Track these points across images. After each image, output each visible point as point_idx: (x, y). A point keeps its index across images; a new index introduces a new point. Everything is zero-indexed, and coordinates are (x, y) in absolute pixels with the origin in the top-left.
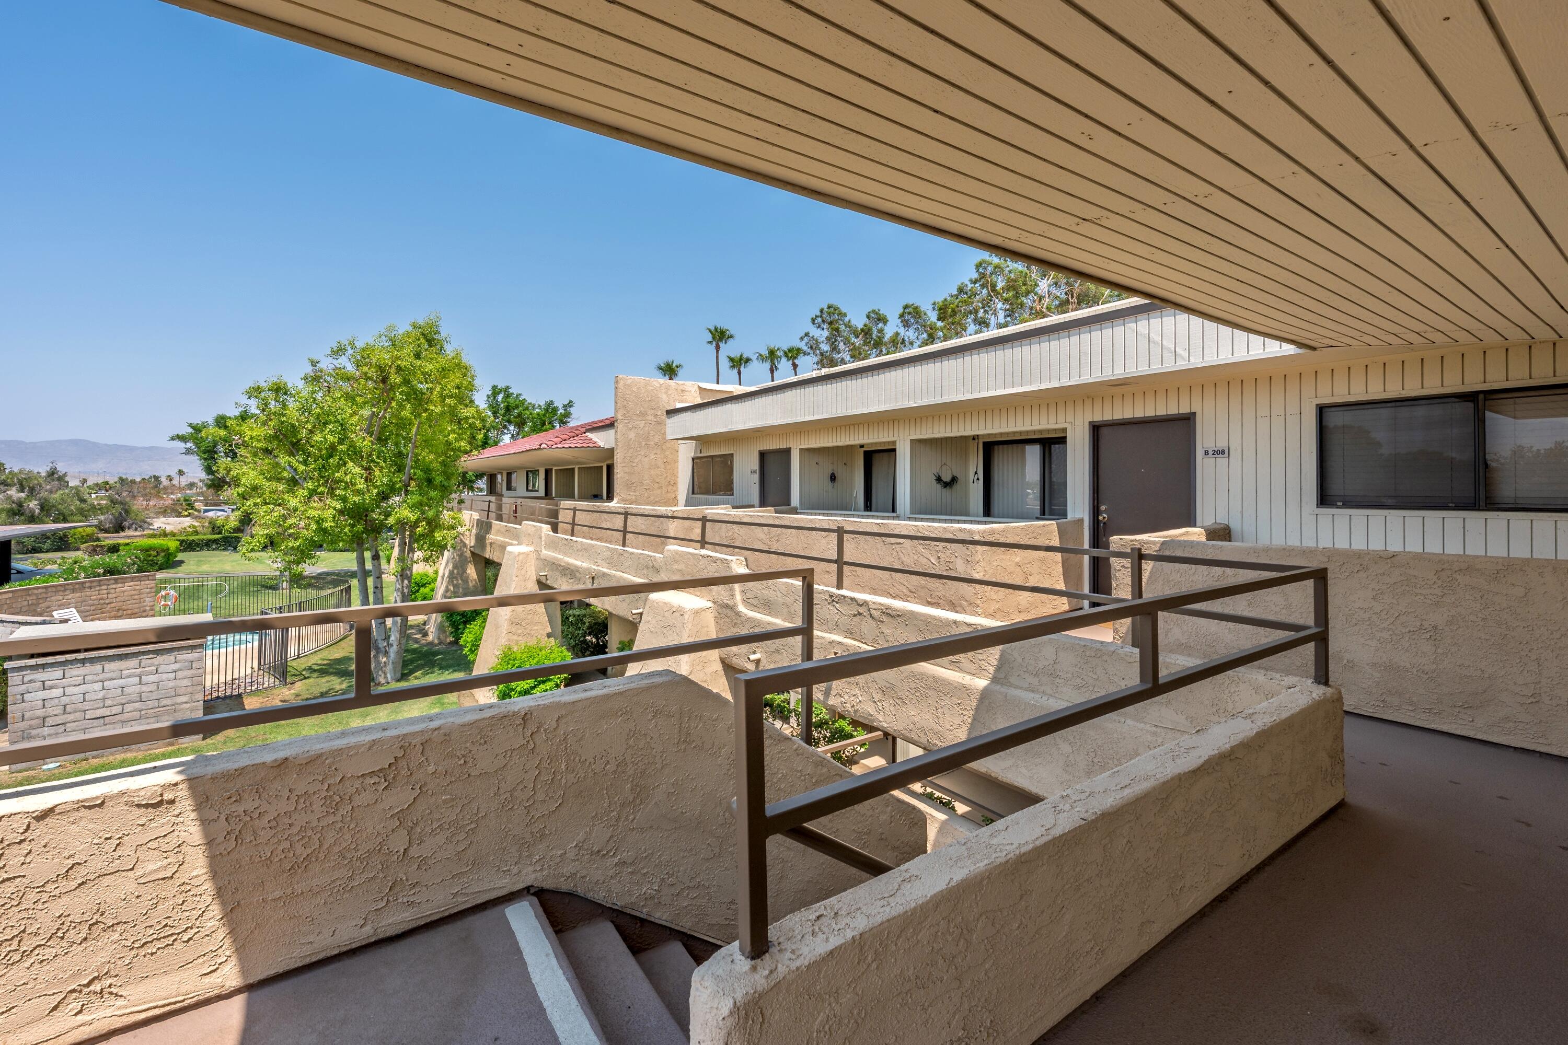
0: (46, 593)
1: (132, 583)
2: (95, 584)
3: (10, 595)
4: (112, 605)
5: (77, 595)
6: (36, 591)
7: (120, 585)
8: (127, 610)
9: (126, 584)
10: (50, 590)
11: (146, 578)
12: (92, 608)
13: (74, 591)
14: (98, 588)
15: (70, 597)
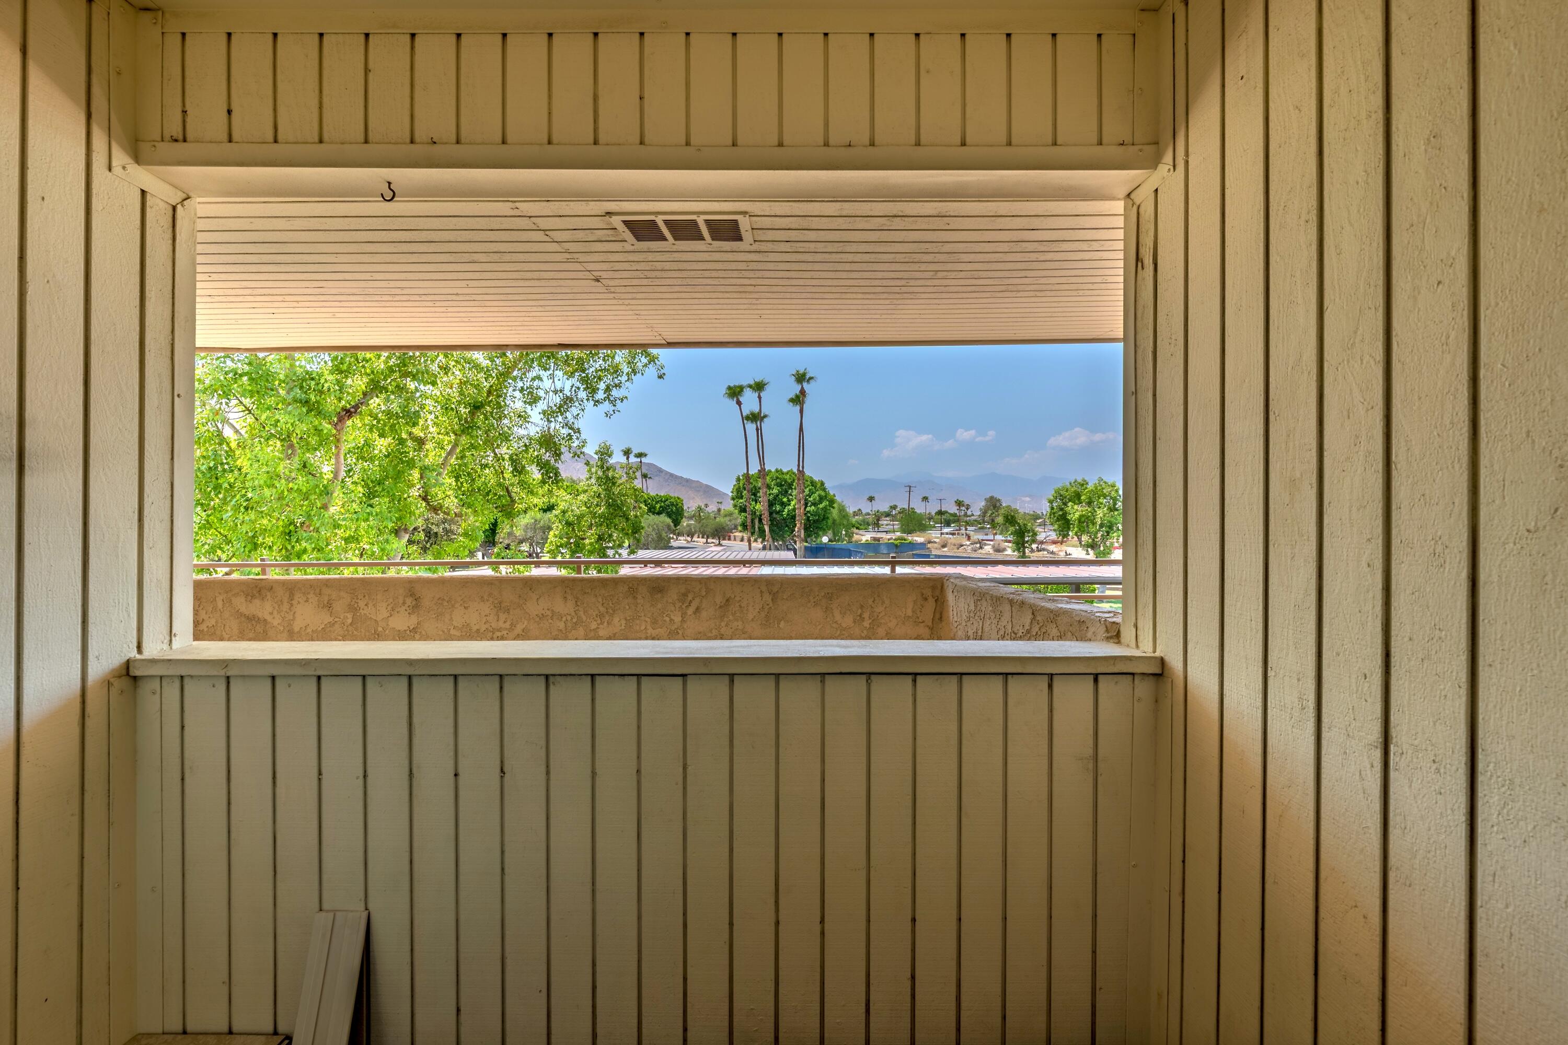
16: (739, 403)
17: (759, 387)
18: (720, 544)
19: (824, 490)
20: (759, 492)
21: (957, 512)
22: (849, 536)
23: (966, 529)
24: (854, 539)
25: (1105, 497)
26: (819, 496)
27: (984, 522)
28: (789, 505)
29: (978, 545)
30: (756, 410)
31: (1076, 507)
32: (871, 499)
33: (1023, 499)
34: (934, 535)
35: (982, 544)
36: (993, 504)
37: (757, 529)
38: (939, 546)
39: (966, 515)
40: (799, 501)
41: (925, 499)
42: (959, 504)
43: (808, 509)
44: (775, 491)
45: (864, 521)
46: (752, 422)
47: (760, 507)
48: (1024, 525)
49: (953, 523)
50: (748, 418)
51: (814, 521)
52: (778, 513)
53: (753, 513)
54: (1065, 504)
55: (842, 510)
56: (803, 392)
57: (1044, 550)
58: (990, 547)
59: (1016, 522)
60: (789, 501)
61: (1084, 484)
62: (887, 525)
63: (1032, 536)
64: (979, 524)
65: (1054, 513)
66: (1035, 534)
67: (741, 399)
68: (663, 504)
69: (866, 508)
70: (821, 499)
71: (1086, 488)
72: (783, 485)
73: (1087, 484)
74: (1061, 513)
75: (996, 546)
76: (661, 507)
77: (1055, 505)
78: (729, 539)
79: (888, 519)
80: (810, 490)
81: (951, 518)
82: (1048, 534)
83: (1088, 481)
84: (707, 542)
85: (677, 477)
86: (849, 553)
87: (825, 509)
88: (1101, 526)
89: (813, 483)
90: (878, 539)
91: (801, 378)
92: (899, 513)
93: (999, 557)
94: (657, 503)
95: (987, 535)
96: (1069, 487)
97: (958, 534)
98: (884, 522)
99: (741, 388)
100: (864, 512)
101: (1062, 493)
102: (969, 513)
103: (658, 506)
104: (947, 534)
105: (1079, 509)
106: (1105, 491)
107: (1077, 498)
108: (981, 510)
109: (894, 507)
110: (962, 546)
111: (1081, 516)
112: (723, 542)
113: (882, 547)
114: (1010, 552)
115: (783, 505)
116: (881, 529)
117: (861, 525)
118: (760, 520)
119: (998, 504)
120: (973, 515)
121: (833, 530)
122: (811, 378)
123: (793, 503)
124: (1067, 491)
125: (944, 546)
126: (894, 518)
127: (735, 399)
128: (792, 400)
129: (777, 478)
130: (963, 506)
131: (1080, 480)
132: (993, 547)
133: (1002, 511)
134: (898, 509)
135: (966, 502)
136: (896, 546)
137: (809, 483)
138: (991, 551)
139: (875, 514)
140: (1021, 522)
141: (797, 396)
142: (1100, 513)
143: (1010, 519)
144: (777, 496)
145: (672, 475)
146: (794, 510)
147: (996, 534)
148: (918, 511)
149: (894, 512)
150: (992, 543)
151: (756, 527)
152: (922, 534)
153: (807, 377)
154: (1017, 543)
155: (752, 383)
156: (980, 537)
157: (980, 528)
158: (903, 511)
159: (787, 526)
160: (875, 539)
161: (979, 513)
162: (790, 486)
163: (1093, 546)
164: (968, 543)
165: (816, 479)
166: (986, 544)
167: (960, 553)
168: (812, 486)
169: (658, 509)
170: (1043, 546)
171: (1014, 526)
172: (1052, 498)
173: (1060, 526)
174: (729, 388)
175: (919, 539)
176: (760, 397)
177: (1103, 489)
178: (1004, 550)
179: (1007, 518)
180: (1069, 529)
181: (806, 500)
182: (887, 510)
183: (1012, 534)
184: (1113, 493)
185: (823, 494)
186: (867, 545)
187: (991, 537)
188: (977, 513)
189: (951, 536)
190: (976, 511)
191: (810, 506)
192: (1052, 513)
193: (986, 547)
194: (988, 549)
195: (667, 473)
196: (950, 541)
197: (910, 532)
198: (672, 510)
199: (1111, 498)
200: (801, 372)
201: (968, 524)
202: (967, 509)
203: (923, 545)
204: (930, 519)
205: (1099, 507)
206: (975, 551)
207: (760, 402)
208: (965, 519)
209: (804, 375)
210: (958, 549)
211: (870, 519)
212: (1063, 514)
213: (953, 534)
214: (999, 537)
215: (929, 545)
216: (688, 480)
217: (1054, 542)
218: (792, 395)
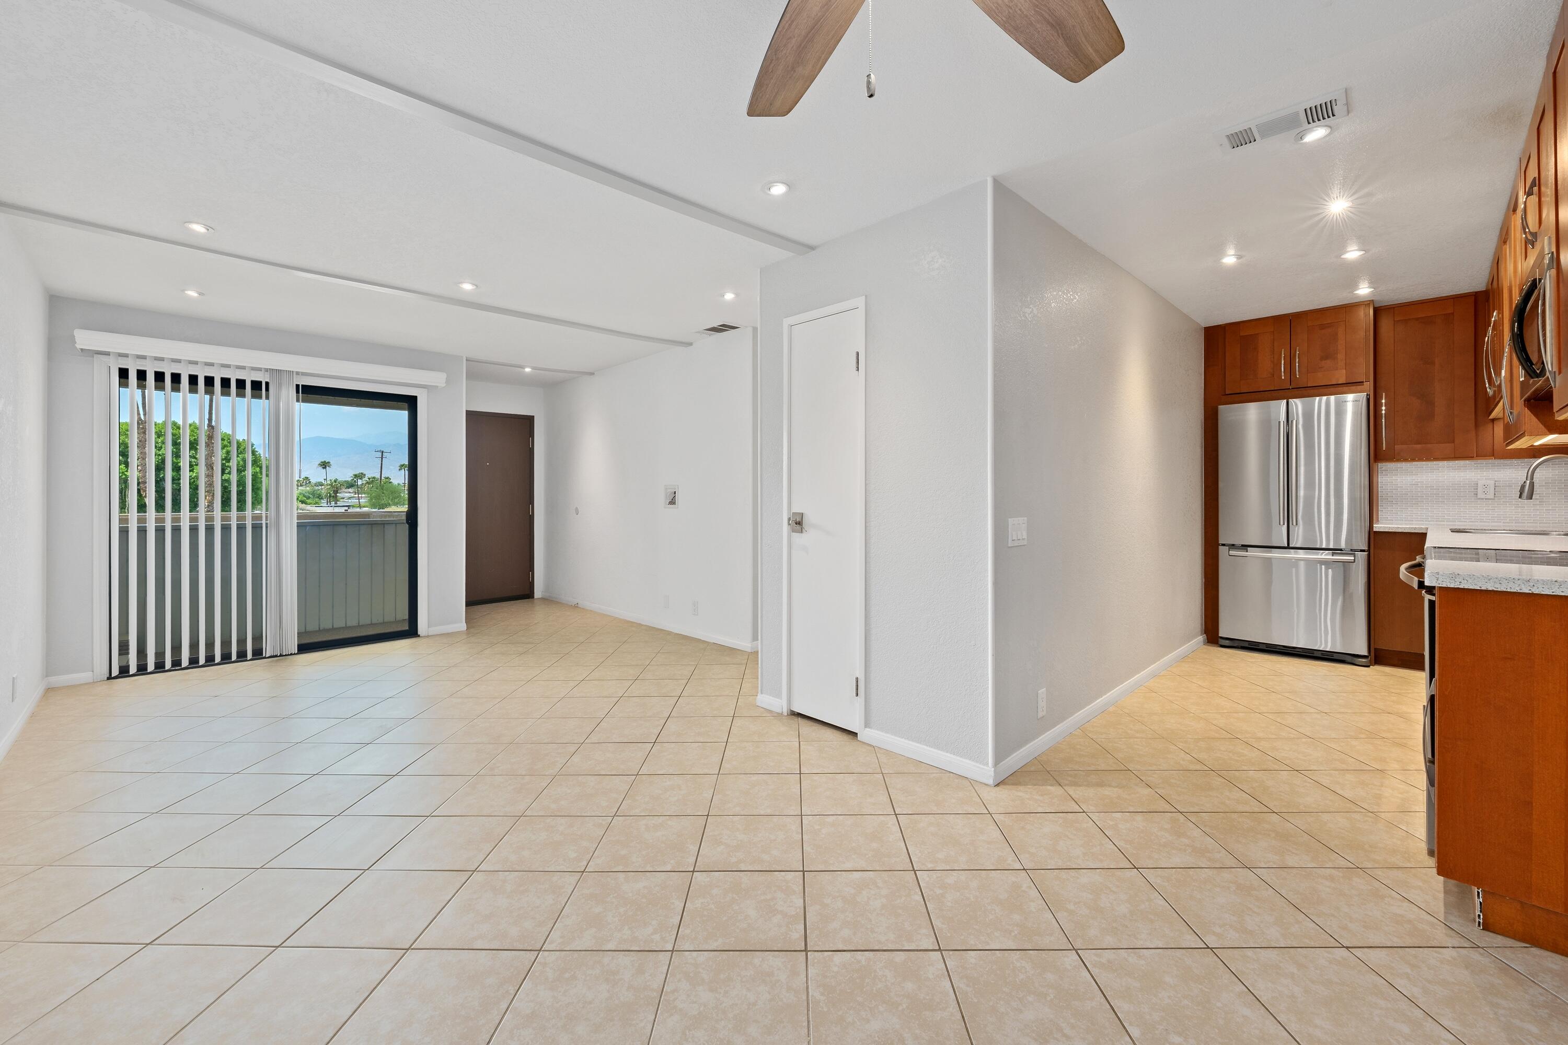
32: (324, 465)
45: (313, 493)
62: (350, 498)
69: (317, 477)
79: (350, 490)
92: (367, 483)
98: (347, 494)
100: (313, 481)
109: (361, 476)
116: (339, 503)
117: (308, 498)
126: (359, 490)
134: (366, 479)
139: (331, 485)
149: (360, 482)
158: (372, 481)
182: (350, 479)
197: (382, 506)
211: (324, 491)
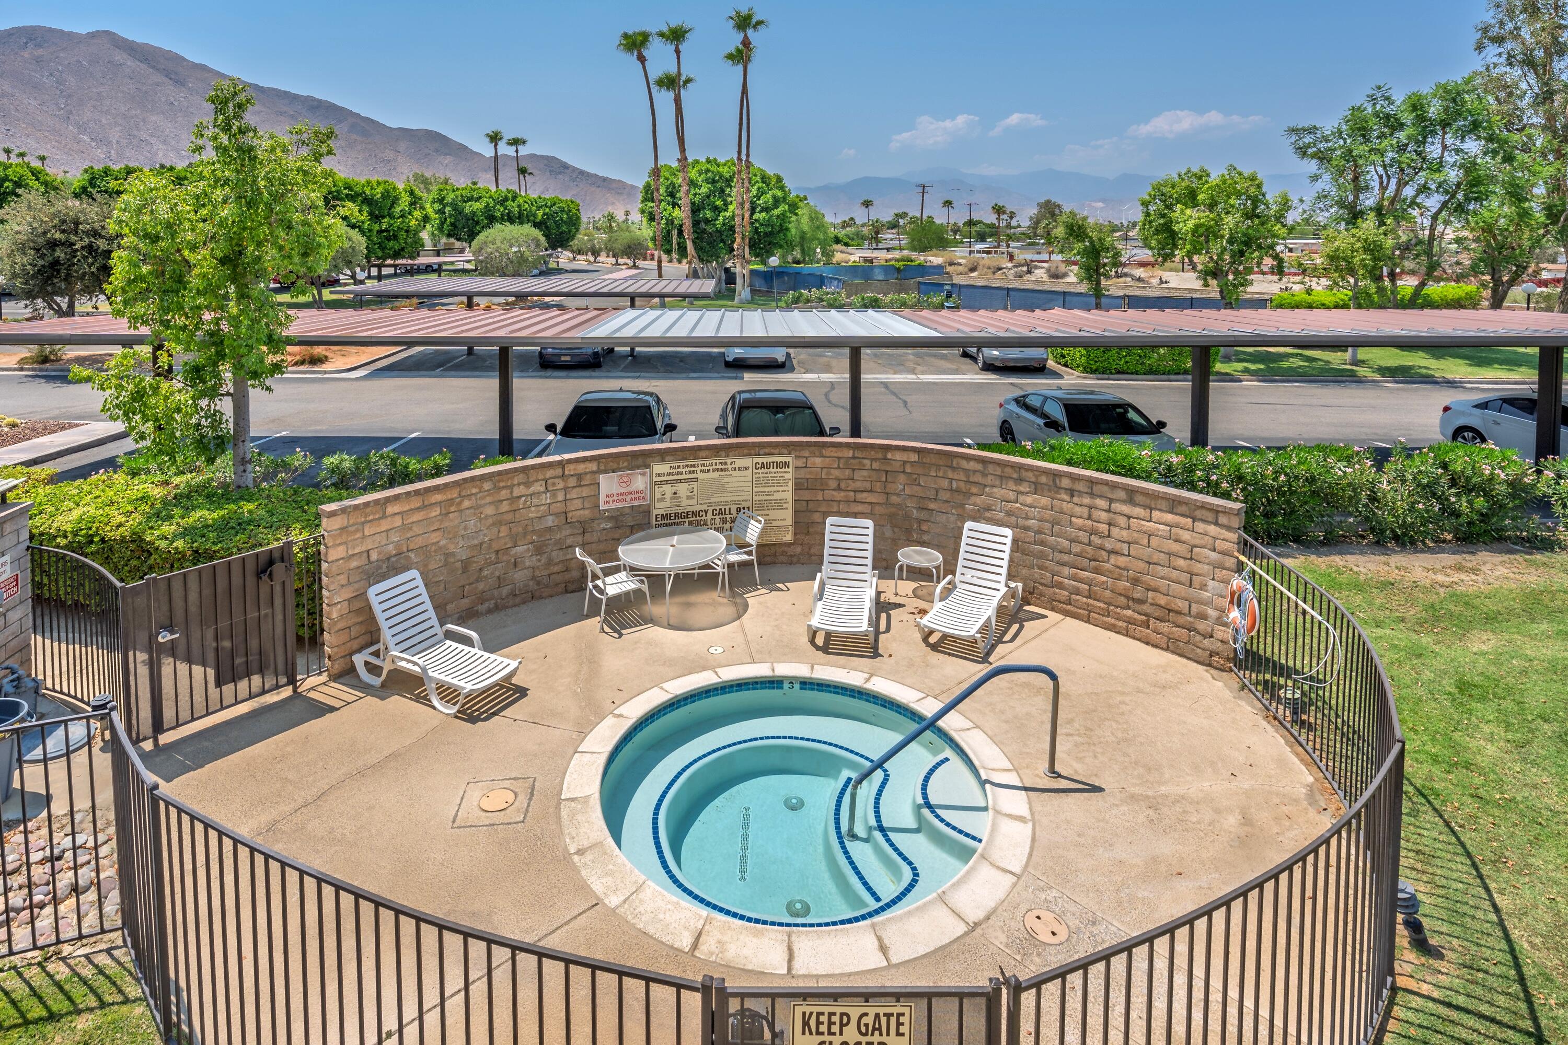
0: (985, 475)
1: (1169, 517)
2: (1081, 486)
3: (914, 457)
4: (1122, 561)
5: (1045, 501)
6: (964, 464)
7: (1138, 511)
8: (1155, 590)
9: (1156, 514)
10: (991, 468)
11: (1210, 516)
12: (1076, 548)
13: (1037, 488)
14: (1087, 500)
15: (1029, 499)
16: (642, 59)
17: (677, 36)
18: (635, 266)
19: (782, 188)
20: (679, 191)
21: (996, 222)
22: (828, 254)
23: (1008, 246)
24: (835, 260)
25: (1239, 195)
26: (774, 197)
27: (1035, 235)
28: (726, 210)
29: (1025, 269)
30: (673, 71)
31: (1188, 212)
32: (867, 204)
33: (1094, 204)
34: (960, 254)
35: (1030, 267)
36: (1050, 210)
37: (675, 246)
38: (966, 269)
39: (1009, 226)
40: (742, 205)
41: (948, 203)
42: (999, 210)
43: (756, 216)
44: (704, 190)
45: (857, 234)
46: (668, 89)
47: (681, 214)
48: (1100, 239)
49: (991, 236)
50: (660, 83)
51: (766, 234)
52: (707, 221)
53: (670, 222)
54: (1170, 207)
55: (816, 218)
56: (746, 43)
57: (1126, 275)
58: (1043, 271)
59: (1087, 236)
60: (726, 204)
61: (1202, 176)
62: (889, 240)
63: (1113, 257)
64: (1030, 238)
65: (1150, 222)
66: (1117, 254)
67: (645, 53)
68: (547, 210)
69: (861, 217)
70: (777, 202)
71: (1207, 182)
72: (717, 182)
73: (1208, 175)
74: (1162, 221)
75: (1053, 270)
76: (544, 214)
77: (1152, 208)
78: (645, 259)
79: (892, 231)
80: (759, 189)
81: (987, 230)
82: (1134, 252)
83: (1209, 170)
84: (617, 264)
85: (589, 175)
86: (820, 281)
87: (783, 215)
88: (1231, 241)
89: (764, 179)
90: (871, 261)
91: (744, 22)
92: (909, 223)
93: (1057, 286)
94: (539, 208)
95: (1039, 253)
96: (1176, 179)
97: (996, 252)
98: (888, 236)
99: (645, 37)
100: (855, 222)
101: (1164, 190)
102: (1014, 223)
103: (540, 213)
104: (979, 252)
105: (1195, 215)
106: (1238, 187)
107: (1191, 198)
108: (1031, 219)
109: (902, 215)
110: (1000, 269)
111: (1198, 226)
112: (640, 263)
113: (877, 271)
114: (1073, 279)
115: (716, 209)
116: (879, 246)
117: (852, 239)
118: (680, 233)
119: (1057, 211)
120: (1019, 226)
121: (802, 246)
122: (760, 23)
123: (731, 208)
124: (1173, 187)
125: (973, 270)
126: (901, 230)
127: (636, 53)
128: (730, 57)
129: (707, 171)
130: (1004, 213)
131: (1195, 169)
132: (1048, 270)
133: (1063, 218)
134: (908, 218)
135: (1009, 208)
136: (898, 270)
137: (758, 178)
138: (1045, 277)
139: (873, 225)
140: (1094, 235)
141: (739, 51)
142: (1229, 221)
143: (1076, 231)
144: (708, 197)
145: (582, 172)
146: (733, 217)
147: (1052, 252)
148: (938, 221)
149: (901, 222)
150: (1045, 265)
151: (675, 242)
152: (941, 253)
153: (754, 21)
154: (1088, 269)
155: (665, 29)
156: (1029, 256)
157: (1029, 244)
158: (914, 221)
159: (722, 241)
160: (866, 260)
161: (1028, 223)
162: (728, 182)
163: (1214, 273)
164: (1010, 265)
165: (770, 172)
166: (1036, 267)
167: (997, 281)
168: (764, 182)
169: (540, 217)
170: (1125, 270)
171: (1083, 241)
172: (1148, 198)
173: (1159, 242)
174: (626, 36)
175: (935, 259)
176: (678, 52)
177: (1236, 183)
178: (1065, 275)
179: (1072, 229)
180: (1175, 246)
181: (752, 203)
182: (891, 219)
183: (1078, 253)
184: (1252, 190)
185: (779, 193)
186: (854, 270)
187: (1045, 257)
188: (1025, 223)
189: (985, 255)
190: (1023, 221)
191: (760, 212)
192: (1147, 221)
193: (1037, 271)
194: (1040, 273)
195: (575, 169)
196: (982, 263)
197: (923, 249)
198: (562, 219)
199: (1249, 197)
200: (744, 12)
201: (1010, 238)
202: (1011, 218)
203: (939, 269)
204: (955, 232)
205: (1228, 213)
206: (1021, 277)
207: (678, 58)
208: (1008, 231)
209: (749, 17)
210: (994, 273)
211: (866, 231)
212: (1165, 224)
213: (988, 252)
214: (1057, 257)
215: (949, 269)
216: (605, 179)
217: (1143, 264)
218: (732, 49)
